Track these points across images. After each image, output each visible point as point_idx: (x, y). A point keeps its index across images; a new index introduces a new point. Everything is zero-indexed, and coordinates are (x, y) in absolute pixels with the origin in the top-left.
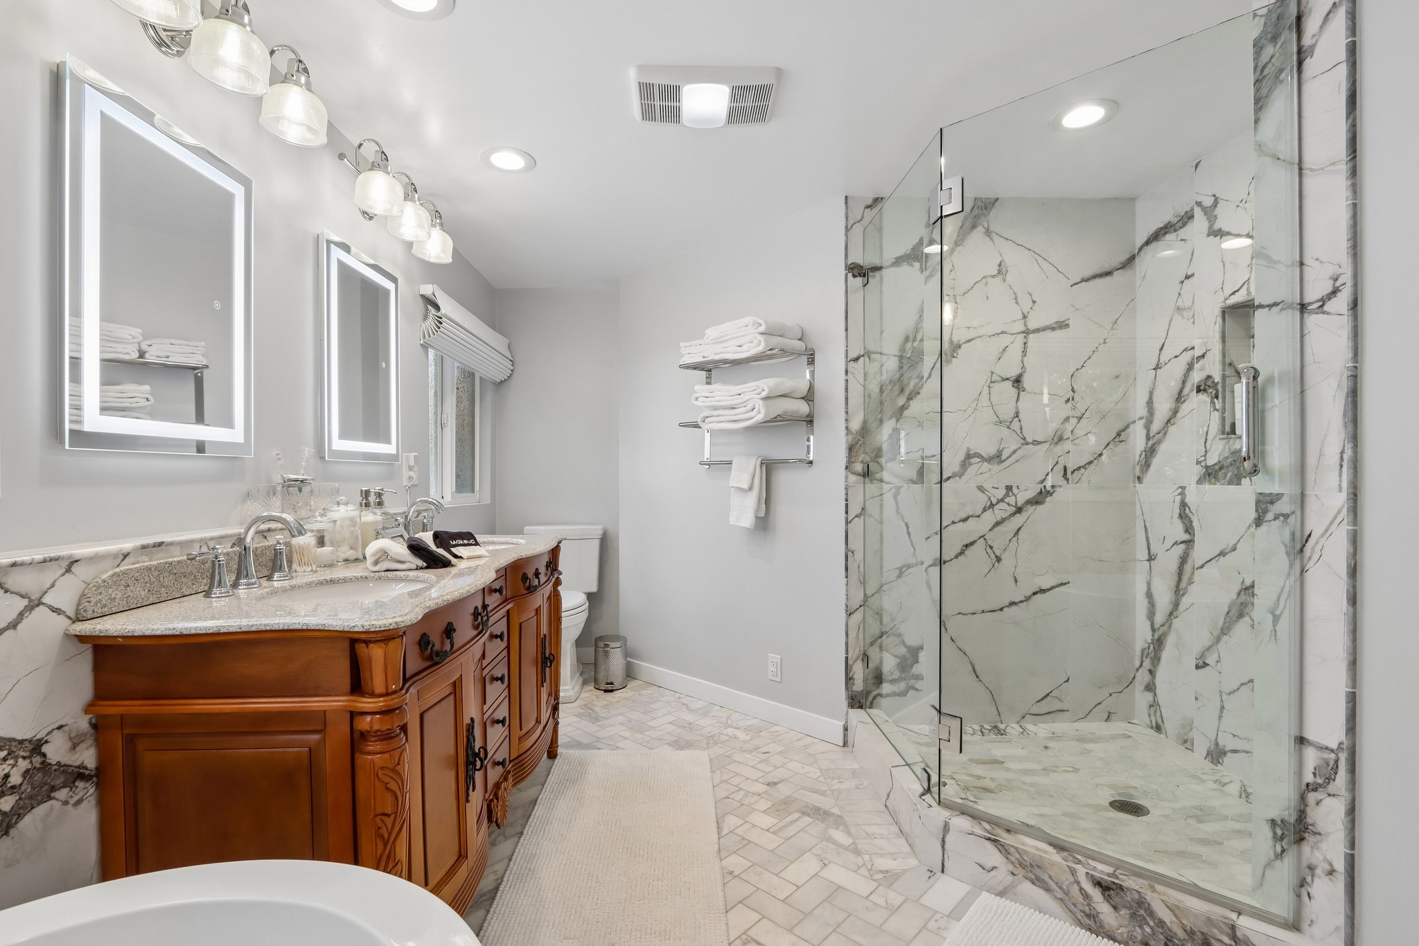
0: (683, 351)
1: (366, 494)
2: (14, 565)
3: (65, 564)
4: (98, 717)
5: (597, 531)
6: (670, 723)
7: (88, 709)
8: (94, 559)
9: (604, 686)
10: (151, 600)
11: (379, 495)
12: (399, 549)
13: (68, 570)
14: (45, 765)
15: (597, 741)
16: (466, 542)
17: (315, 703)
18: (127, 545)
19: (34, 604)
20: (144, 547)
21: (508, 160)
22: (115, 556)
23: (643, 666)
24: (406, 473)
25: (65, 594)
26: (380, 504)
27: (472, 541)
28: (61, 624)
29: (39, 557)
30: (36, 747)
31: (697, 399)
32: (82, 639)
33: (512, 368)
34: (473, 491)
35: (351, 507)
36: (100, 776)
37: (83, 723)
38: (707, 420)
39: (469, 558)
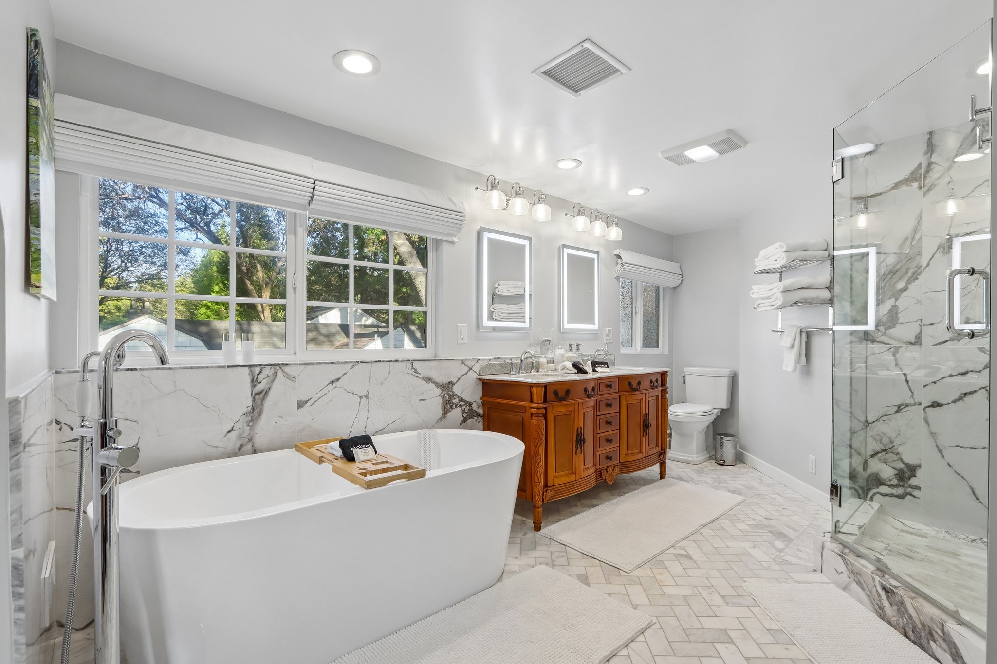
0: (756, 264)
1: (571, 346)
2: (466, 359)
3: (477, 360)
4: (484, 401)
5: (726, 372)
6: (741, 484)
7: (481, 399)
8: (483, 360)
9: (719, 461)
10: (496, 373)
11: (578, 345)
12: (569, 365)
13: (477, 362)
14: (472, 409)
15: (691, 480)
16: (603, 366)
17: (523, 404)
18: (491, 357)
19: (471, 369)
20: (495, 358)
21: (636, 192)
22: (488, 359)
23: (749, 456)
24: (605, 337)
25: (477, 368)
26: (578, 350)
27: (606, 366)
28: (475, 376)
29: (471, 358)
30: (471, 404)
31: (753, 293)
32: (480, 380)
33: (682, 279)
34: (658, 347)
35: (562, 350)
36: (483, 417)
37: (480, 402)
38: (760, 306)
39: (601, 372)
